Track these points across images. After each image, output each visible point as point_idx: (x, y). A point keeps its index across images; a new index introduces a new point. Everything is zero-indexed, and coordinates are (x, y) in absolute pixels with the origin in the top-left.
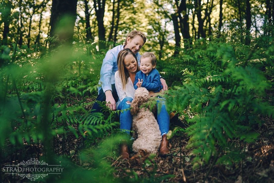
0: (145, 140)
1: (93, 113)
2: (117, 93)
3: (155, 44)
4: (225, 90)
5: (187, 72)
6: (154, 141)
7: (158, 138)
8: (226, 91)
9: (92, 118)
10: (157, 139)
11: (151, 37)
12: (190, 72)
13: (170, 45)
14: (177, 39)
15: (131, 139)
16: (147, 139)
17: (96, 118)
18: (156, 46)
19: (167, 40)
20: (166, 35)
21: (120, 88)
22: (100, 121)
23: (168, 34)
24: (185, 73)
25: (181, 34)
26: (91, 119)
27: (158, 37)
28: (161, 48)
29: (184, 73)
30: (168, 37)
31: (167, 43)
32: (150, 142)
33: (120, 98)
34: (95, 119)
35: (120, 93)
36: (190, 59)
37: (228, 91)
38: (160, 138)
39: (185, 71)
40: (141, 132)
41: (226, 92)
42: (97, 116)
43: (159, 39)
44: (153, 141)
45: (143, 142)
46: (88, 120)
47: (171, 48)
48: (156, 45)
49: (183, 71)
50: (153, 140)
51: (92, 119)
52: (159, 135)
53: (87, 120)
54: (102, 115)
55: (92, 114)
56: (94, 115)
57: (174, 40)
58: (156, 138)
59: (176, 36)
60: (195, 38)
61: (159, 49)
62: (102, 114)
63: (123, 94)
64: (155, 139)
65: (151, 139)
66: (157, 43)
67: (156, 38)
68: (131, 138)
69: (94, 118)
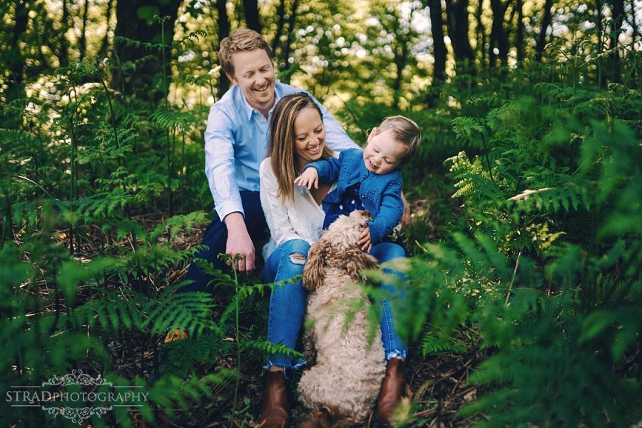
0: (337, 378)
1: (182, 295)
2: (264, 219)
3: (386, 63)
4: (588, 257)
5: (464, 163)
6: (362, 381)
7: (375, 374)
8: (593, 260)
9: (176, 312)
10: (371, 377)
11: (376, 47)
12: (472, 163)
13: (420, 66)
14: (439, 52)
15: (298, 365)
16: (341, 376)
17: (187, 316)
18: (387, 67)
19: (413, 53)
20: (412, 42)
21: (276, 207)
22: (198, 326)
23: (415, 40)
24: (456, 164)
25: (447, 40)
26: (171, 318)
27: (393, 46)
28: (399, 72)
29: (453, 164)
30: (416, 47)
31: (414, 62)
32: (350, 385)
33: (274, 233)
34: (184, 319)
35: (274, 219)
36: (473, 130)
37: (598, 263)
38: (382, 372)
39: (458, 161)
40: (325, 348)
41: (593, 265)
42: (192, 305)
43: (395, 51)
44: (360, 383)
45: (331, 383)
46: (164, 319)
47: (422, 73)
48: (387, 65)
49: (451, 161)
50: (359, 378)
51: (177, 315)
52: (378, 363)
53: (161, 318)
54: (208, 303)
55: (180, 298)
56: (184, 303)
57: (431, 54)
58: (368, 374)
59: (435, 44)
60: (483, 51)
61: (394, 75)
62: (209, 300)
63: (284, 223)
64: (365, 377)
65: (356, 377)
66: (389, 61)
67: (388, 49)
68: (297, 363)
69: (183, 315)
